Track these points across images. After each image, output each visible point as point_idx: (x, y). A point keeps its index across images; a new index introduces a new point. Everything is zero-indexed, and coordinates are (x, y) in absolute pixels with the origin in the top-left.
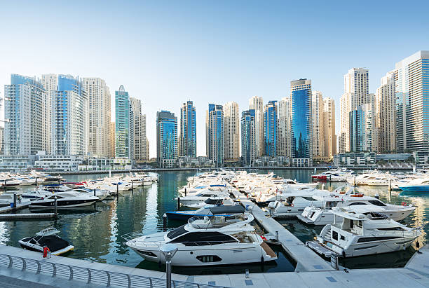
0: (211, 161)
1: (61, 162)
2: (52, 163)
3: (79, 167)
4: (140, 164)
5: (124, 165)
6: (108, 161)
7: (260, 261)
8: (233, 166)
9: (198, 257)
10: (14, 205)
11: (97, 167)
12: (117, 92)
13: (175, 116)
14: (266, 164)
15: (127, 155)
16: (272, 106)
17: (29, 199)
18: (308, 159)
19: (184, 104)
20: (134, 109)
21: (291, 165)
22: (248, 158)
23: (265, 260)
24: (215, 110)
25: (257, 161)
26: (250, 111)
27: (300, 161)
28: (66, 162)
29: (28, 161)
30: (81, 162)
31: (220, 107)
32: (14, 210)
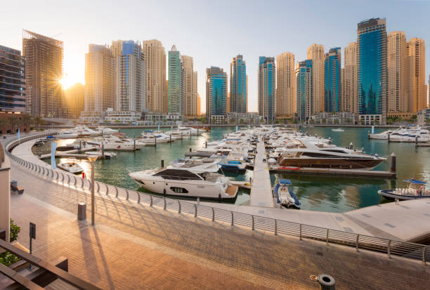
0: (260, 117)
1: (125, 118)
2: (117, 118)
3: (138, 122)
4: (191, 120)
5: (175, 121)
6: (162, 117)
7: (217, 197)
8: (286, 123)
9: (171, 188)
10: (79, 149)
11: (152, 122)
12: (169, 52)
13: (224, 71)
14: (324, 121)
15: (178, 111)
16: (334, 54)
17: (91, 146)
18: (380, 116)
19: (234, 59)
20: (187, 66)
21: (356, 123)
22: (303, 114)
23: (222, 197)
24: (266, 63)
25: (313, 117)
26: (306, 61)
27: (369, 118)
28: (127, 117)
29: (101, 116)
30: (139, 118)
31: (271, 60)
32: (80, 153)
